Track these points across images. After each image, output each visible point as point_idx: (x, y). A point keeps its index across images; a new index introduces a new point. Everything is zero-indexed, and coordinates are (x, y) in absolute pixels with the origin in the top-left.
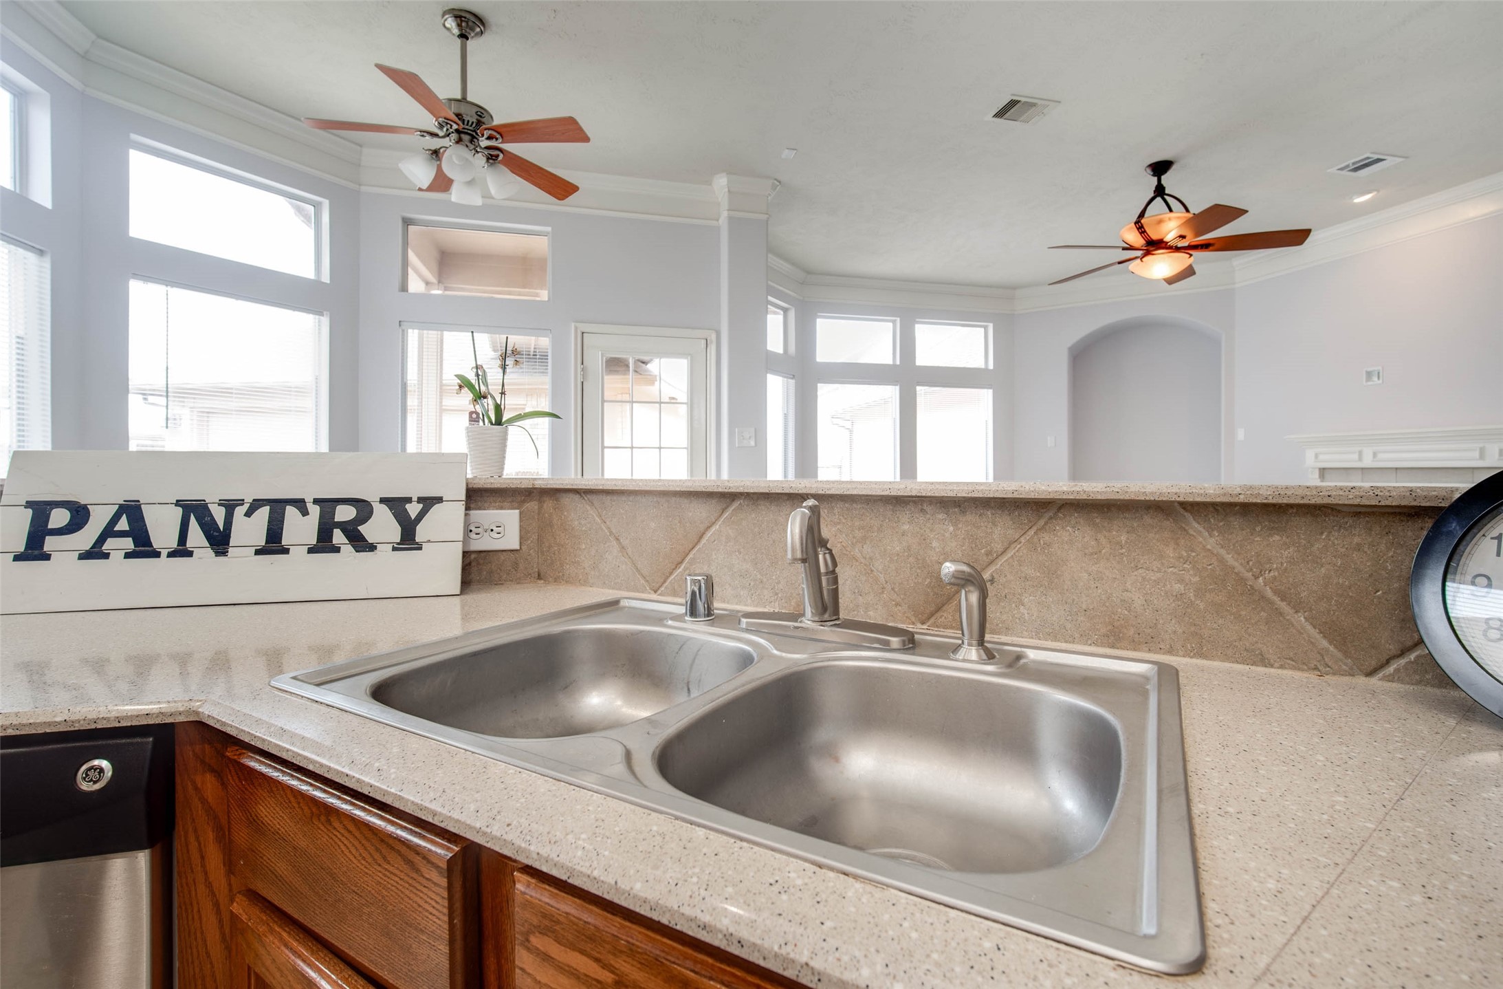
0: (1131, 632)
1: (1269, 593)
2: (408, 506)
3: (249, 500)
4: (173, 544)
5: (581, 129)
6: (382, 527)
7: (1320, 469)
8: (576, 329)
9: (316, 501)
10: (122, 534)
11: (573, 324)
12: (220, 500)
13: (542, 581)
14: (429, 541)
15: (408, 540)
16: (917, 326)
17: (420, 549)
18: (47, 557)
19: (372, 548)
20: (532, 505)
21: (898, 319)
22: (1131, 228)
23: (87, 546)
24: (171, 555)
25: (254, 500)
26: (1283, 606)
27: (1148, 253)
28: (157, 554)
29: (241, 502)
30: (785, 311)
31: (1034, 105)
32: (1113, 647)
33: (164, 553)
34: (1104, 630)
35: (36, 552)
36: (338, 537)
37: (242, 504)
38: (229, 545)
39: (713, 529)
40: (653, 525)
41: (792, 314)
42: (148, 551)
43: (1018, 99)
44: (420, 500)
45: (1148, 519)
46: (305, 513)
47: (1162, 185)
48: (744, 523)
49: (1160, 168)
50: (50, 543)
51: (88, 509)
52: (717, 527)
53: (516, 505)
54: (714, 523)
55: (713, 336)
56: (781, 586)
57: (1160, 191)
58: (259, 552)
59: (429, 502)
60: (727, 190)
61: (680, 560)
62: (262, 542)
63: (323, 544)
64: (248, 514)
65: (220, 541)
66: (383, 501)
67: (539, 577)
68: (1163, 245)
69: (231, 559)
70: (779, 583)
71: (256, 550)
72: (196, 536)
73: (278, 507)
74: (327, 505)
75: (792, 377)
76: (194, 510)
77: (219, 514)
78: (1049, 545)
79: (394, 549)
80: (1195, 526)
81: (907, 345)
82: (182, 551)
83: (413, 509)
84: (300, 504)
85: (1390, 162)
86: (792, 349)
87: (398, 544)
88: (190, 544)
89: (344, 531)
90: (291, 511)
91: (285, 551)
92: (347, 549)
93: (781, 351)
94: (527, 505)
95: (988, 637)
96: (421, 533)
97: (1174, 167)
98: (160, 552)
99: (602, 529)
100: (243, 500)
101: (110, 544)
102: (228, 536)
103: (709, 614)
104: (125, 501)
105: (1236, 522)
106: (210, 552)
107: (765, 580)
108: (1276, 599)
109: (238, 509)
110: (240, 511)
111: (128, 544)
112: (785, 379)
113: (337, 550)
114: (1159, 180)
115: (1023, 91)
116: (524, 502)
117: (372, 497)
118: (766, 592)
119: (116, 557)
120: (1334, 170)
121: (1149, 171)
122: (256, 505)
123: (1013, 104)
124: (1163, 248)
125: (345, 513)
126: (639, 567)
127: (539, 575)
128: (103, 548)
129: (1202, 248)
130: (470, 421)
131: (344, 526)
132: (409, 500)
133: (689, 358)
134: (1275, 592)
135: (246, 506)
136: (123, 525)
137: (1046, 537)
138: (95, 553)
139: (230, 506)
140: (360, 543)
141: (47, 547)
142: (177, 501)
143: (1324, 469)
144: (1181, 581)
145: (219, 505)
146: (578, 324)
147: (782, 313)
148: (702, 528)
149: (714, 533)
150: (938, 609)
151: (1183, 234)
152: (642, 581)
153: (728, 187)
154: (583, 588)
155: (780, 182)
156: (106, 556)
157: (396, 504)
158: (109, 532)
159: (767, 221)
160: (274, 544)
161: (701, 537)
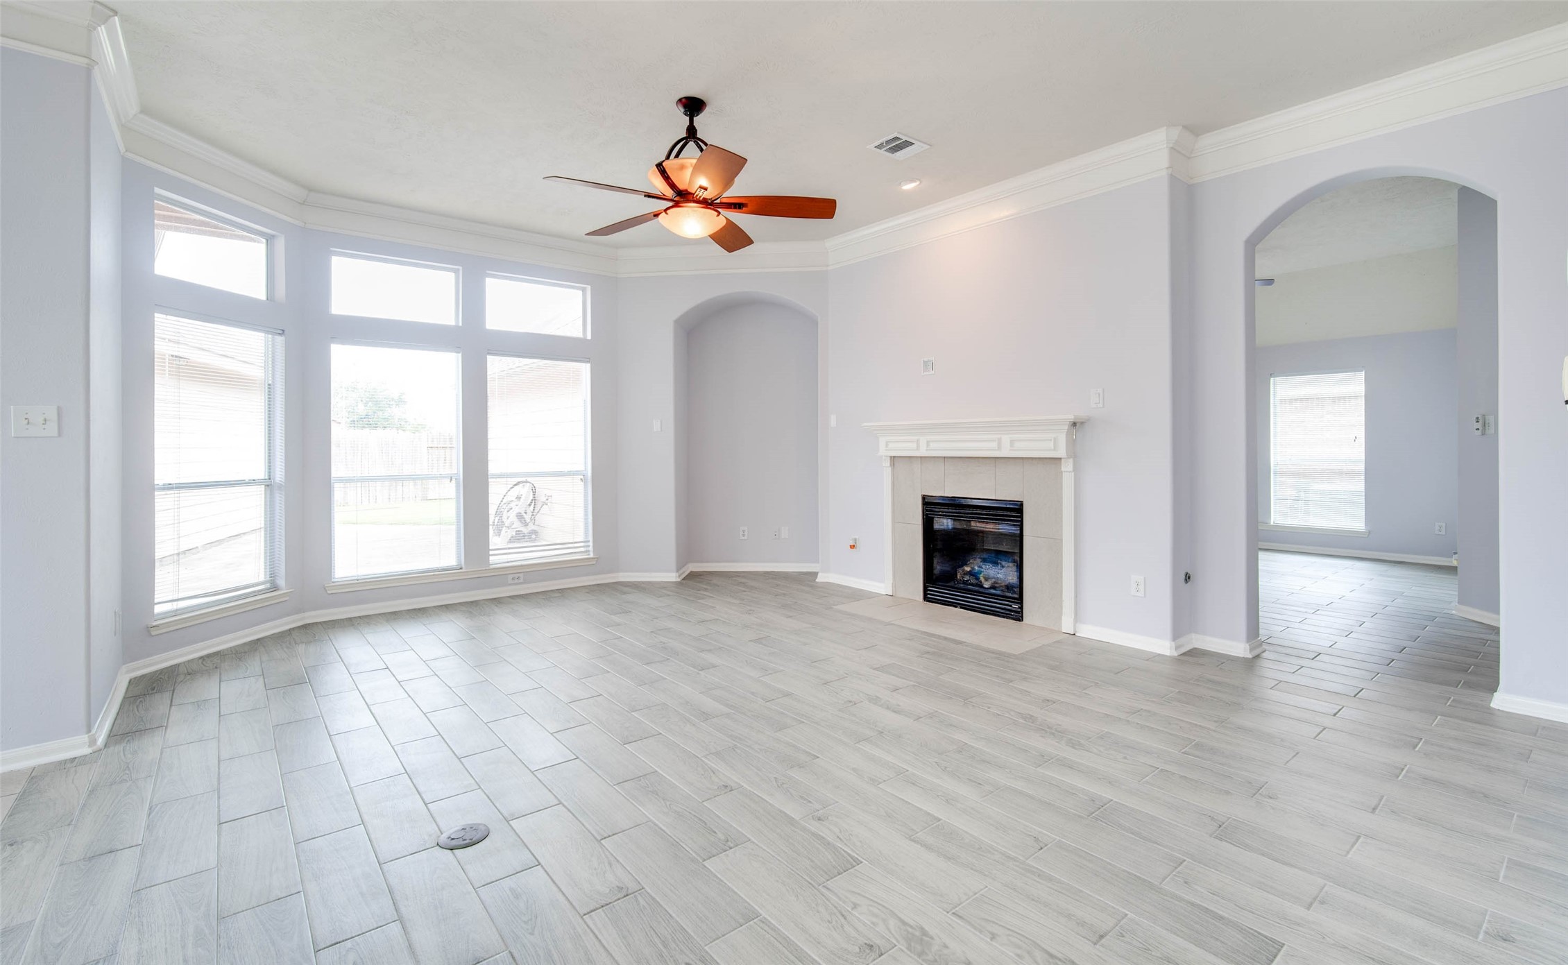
7: (891, 457)
16: (487, 279)
21: (461, 268)
27: (675, 205)
30: (270, 239)
41: (280, 244)
47: (694, 128)
49: (693, 106)
57: (692, 132)
68: (692, 197)
75: (281, 332)
81: (472, 301)
85: (921, 147)
86: (281, 291)
93: (262, 296)
97: (708, 108)
112: (270, 336)
114: (691, 121)
120: (870, 146)
121: (680, 106)
124: (692, 201)
129: (735, 208)
143: (894, 457)
147: (264, 241)
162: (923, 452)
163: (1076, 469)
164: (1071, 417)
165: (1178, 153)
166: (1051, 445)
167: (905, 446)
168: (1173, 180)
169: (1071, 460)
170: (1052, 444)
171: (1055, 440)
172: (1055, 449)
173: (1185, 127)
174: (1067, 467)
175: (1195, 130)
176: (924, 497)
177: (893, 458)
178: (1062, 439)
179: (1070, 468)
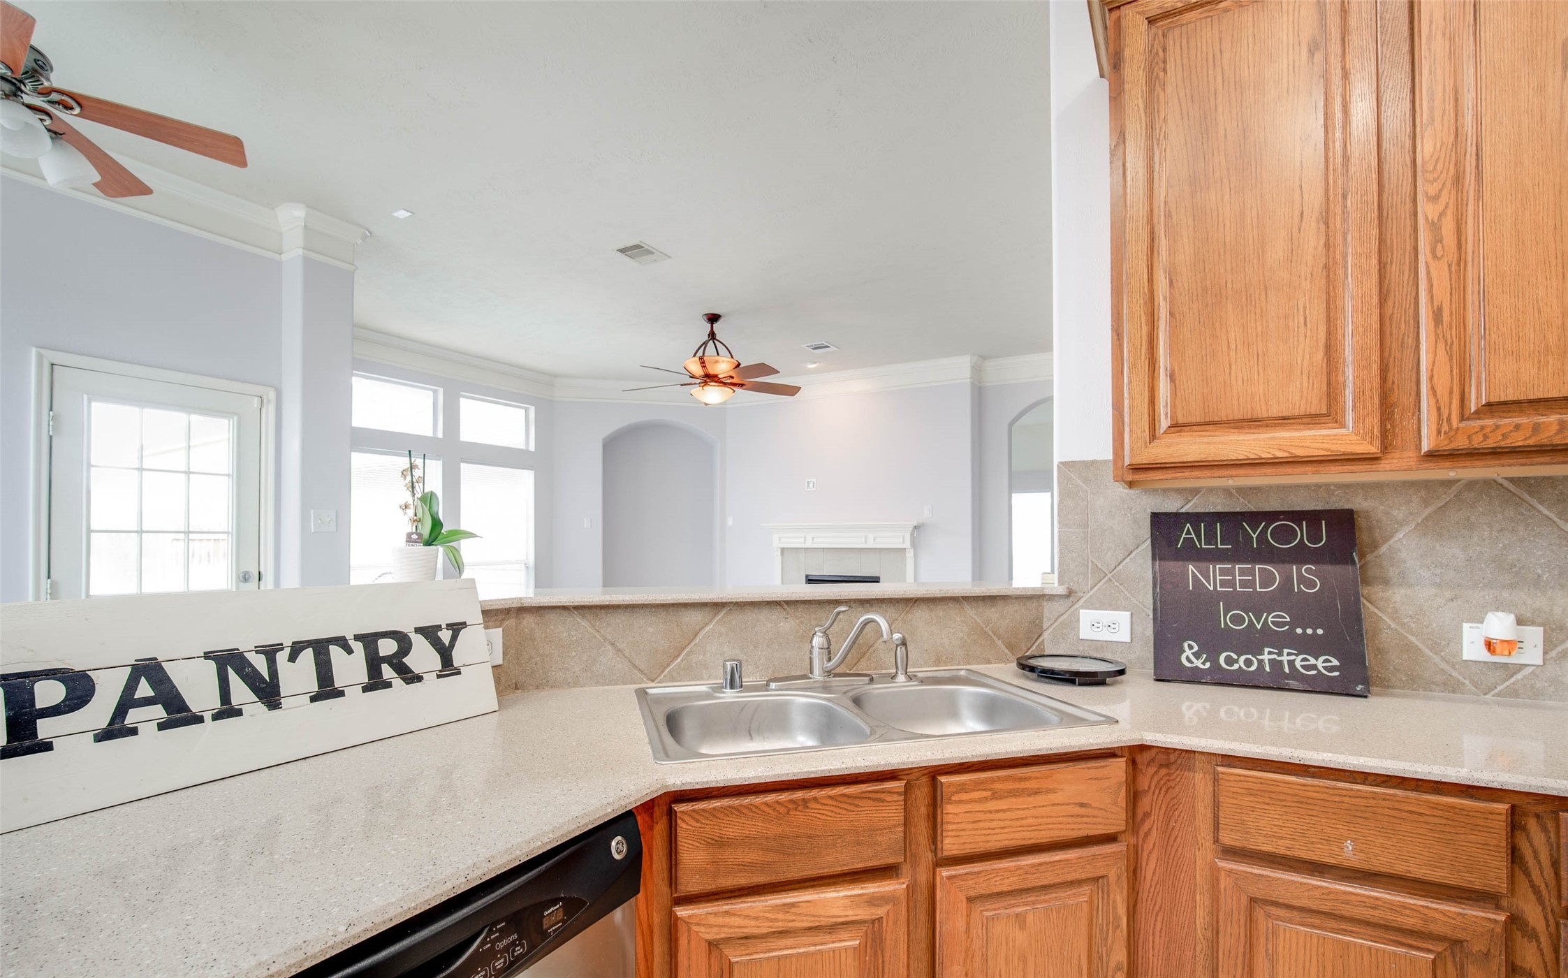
0: (944, 658)
1: (990, 633)
2: (439, 633)
3: (288, 643)
4: (216, 704)
5: (243, 154)
6: (422, 657)
7: (781, 548)
8: (40, 358)
9: (358, 638)
10: (147, 702)
11: (34, 350)
12: (256, 647)
13: (520, 691)
14: (464, 666)
15: (448, 667)
16: (461, 399)
17: (459, 673)
18: (47, 747)
19: (419, 678)
20: (511, 622)
21: (442, 390)
22: (695, 362)
23: (103, 722)
24: (216, 717)
25: (293, 643)
26: (995, 638)
27: (706, 383)
28: (199, 720)
29: (280, 647)
31: (653, 253)
32: (937, 666)
33: (208, 716)
34: (934, 659)
35: (27, 743)
36: (387, 672)
37: (282, 649)
38: (279, 695)
39: (707, 629)
40: (651, 630)
42: (187, 717)
43: (643, 245)
44: (449, 626)
45: (950, 605)
46: (350, 651)
47: (714, 333)
48: (734, 622)
49: (713, 318)
50: (45, 729)
51: (89, 676)
52: (711, 626)
53: (498, 623)
54: (707, 624)
55: (272, 395)
56: (761, 662)
57: (712, 336)
58: (314, 699)
59: (456, 628)
60: (303, 224)
61: (677, 654)
62: (315, 687)
63: (375, 683)
64: (292, 658)
65: (269, 693)
66: (418, 630)
67: (517, 688)
68: (716, 379)
69: (287, 711)
70: (759, 660)
71: (310, 697)
72: (241, 692)
73: (321, 648)
74: (369, 640)
76: (228, 661)
77: (260, 663)
78: (911, 620)
79: (439, 677)
80: (966, 606)
82: (228, 711)
83: (445, 636)
84: (342, 642)
85: (832, 349)
87: (440, 671)
88: (235, 701)
89: (391, 665)
90: (335, 651)
91: (341, 694)
92: (398, 682)
94: (506, 623)
95: (908, 670)
96: (458, 658)
97: (721, 320)
98: (202, 717)
99: (596, 637)
100: (282, 644)
101: (133, 716)
102: (277, 686)
103: (741, 686)
104: (136, 660)
105: (980, 603)
106: (261, 707)
107: (749, 660)
108: (993, 635)
109: (279, 655)
110: (282, 657)
111: (159, 712)
113: (388, 685)
114: (712, 328)
115: (649, 241)
116: (503, 620)
117: (408, 629)
118: (750, 667)
119: (148, 731)
120: (804, 346)
121: (705, 318)
122: (296, 650)
123: (637, 247)
124: (716, 382)
125: (387, 647)
126: (636, 664)
127: (516, 686)
128: (125, 723)
129: (744, 387)
130: (407, 541)
131: (389, 660)
132: (439, 627)
133: (236, 418)
134: (992, 632)
135: (287, 651)
136: (144, 689)
137: (910, 616)
138: (116, 730)
139: (270, 653)
140: (410, 677)
141: (42, 735)
142: (205, 653)
143: (784, 548)
144: (962, 632)
145: (257, 652)
146: (43, 351)
148: (697, 628)
149: (709, 631)
150: (859, 661)
151: (733, 375)
152: (639, 675)
153: (305, 222)
154: (575, 690)
155: (370, 233)
156: (133, 732)
157: (429, 633)
158: (127, 702)
159: (353, 273)
160: (327, 690)
161: (696, 635)
162: (809, 544)
163: (915, 555)
164: (915, 524)
165: (977, 370)
166: (863, 540)
167: (795, 541)
168: (973, 384)
169: (912, 550)
170: (900, 539)
171: (904, 537)
172: (903, 542)
173: (980, 356)
174: (910, 554)
175: (984, 358)
176: (807, 576)
177: (783, 550)
178: (908, 536)
179: (912, 554)
